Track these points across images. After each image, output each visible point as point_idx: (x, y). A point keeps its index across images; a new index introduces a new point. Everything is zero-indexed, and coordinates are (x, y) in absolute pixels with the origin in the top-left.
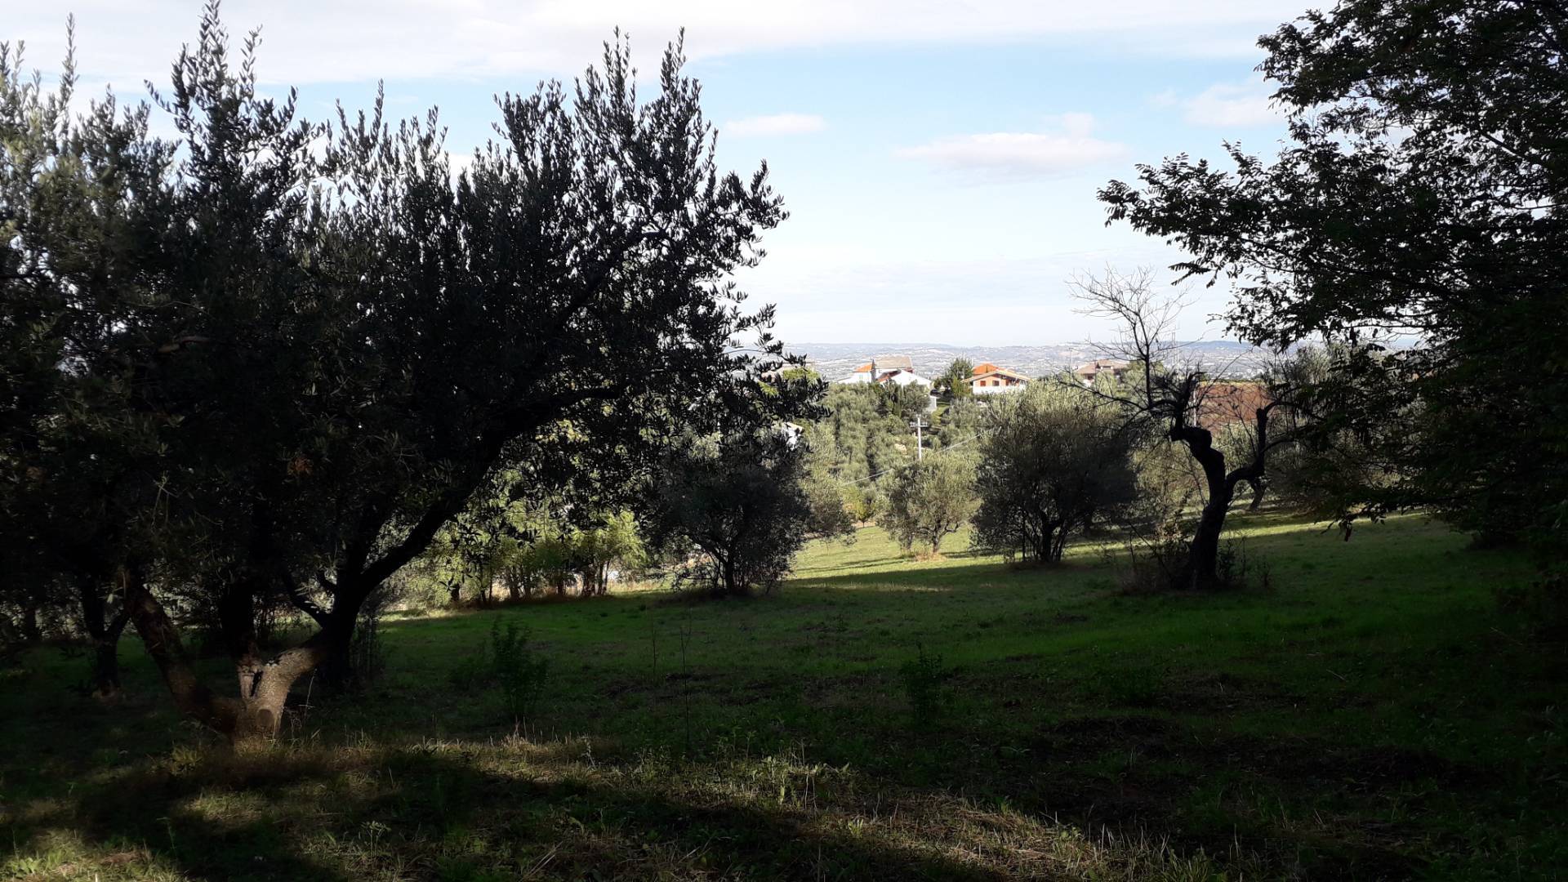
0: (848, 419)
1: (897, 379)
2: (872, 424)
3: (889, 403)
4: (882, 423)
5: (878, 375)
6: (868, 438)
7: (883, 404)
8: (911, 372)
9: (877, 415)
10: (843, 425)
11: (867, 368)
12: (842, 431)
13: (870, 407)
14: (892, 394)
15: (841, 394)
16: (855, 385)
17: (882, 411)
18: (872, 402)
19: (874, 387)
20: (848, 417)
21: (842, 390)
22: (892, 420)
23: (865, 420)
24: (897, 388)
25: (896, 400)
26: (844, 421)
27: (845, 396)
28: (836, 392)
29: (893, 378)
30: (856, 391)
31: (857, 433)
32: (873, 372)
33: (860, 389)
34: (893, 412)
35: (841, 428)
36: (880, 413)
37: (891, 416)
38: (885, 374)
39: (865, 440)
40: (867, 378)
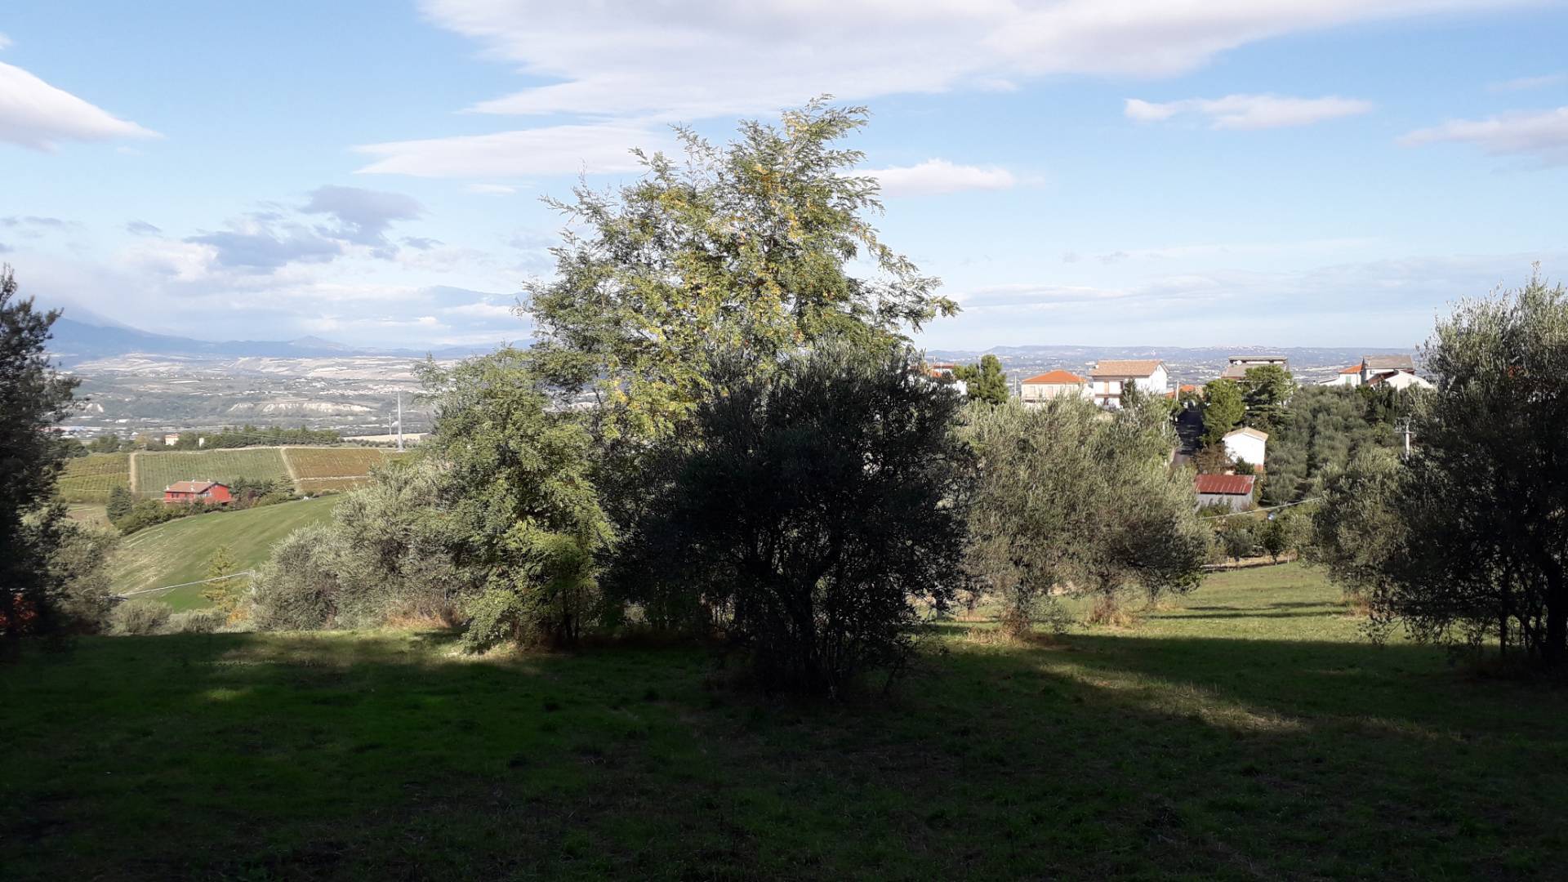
0: (1326, 427)
1: (1393, 381)
2: (1356, 433)
3: (1380, 408)
4: (1369, 432)
5: (1369, 376)
6: (1350, 450)
7: (1372, 411)
8: (1412, 373)
9: (1362, 422)
10: (1319, 433)
11: (1357, 368)
12: (1318, 440)
13: (1355, 413)
14: (1384, 398)
15: (1320, 397)
16: (1339, 387)
17: (1371, 418)
18: (1358, 407)
19: (1364, 389)
20: (1326, 424)
21: (1322, 393)
22: (1382, 429)
23: (1347, 428)
24: (1392, 391)
25: (1389, 406)
26: (1320, 428)
27: (1324, 400)
28: (1314, 395)
29: (1387, 380)
30: (1340, 395)
31: (1337, 444)
32: (1363, 373)
33: (1344, 392)
34: (1384, 420)
35: (1316, 436)
36: (1368, 421)
37: (1382, 424)
38: (1378, 375)
39: (1346, 452)
40: (1355, 380)
